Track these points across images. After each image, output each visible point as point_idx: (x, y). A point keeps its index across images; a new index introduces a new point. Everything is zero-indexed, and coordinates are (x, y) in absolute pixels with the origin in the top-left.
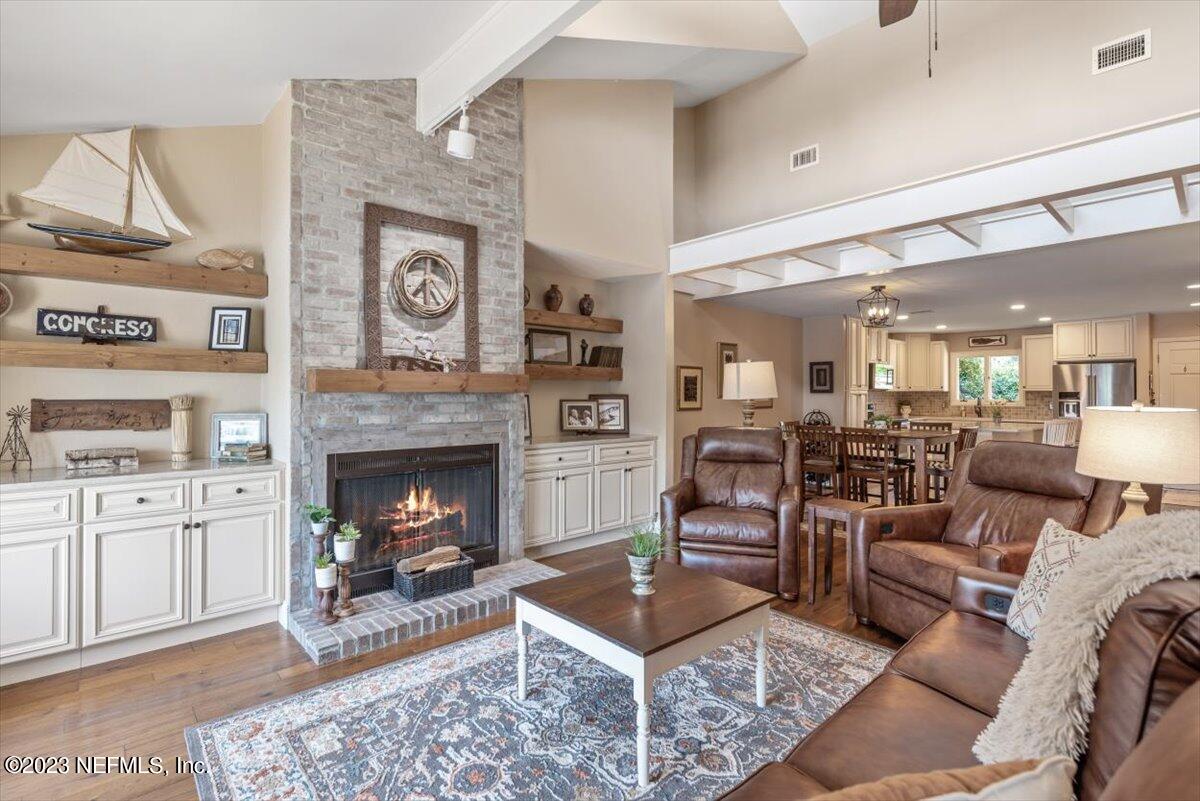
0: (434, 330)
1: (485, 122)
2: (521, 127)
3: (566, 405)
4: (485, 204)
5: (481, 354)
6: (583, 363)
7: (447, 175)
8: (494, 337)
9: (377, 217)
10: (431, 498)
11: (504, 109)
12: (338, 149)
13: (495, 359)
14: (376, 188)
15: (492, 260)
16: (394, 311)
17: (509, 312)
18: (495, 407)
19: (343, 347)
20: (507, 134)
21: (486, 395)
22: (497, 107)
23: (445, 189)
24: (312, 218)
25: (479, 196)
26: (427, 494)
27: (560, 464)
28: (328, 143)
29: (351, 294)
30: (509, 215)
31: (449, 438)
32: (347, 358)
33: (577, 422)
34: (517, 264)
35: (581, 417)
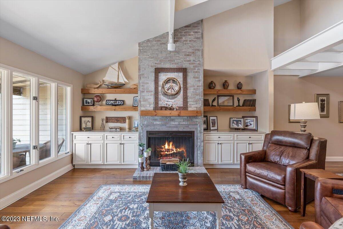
0: (174, 99)
1: (190, 37)
2: (202, 34)
3: (232, 120)
4: (190, 61)
5: (188, 105)
6: (239, 106)
7: (178, 55)
8: (193, 100)
9: (158, 71)
10: (173, 145)
11: (196, 31)
12: (148, 56)
13: (193, 106)
14: (158, 64)
15: (192, 77)
16: (163, 95)
17: (198, 92)
18: (193, 120)
19: (150, 105)
20: (197, 38)
21: (190, 117)
22: (193, 31)
23: (177, 59)
24: (143, 74)
25: (188, 59)
26: (171, 144)
27: (219, 139)
28: (146, 56)
29: (151, 92)
30: (198, 62)
31: (178, 129)
32: (151, 107)
33: (236, 125)
34: (201, 77)
35: (237, 124)
